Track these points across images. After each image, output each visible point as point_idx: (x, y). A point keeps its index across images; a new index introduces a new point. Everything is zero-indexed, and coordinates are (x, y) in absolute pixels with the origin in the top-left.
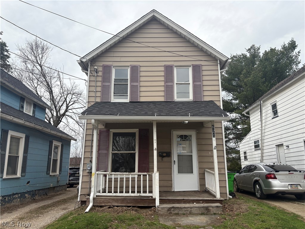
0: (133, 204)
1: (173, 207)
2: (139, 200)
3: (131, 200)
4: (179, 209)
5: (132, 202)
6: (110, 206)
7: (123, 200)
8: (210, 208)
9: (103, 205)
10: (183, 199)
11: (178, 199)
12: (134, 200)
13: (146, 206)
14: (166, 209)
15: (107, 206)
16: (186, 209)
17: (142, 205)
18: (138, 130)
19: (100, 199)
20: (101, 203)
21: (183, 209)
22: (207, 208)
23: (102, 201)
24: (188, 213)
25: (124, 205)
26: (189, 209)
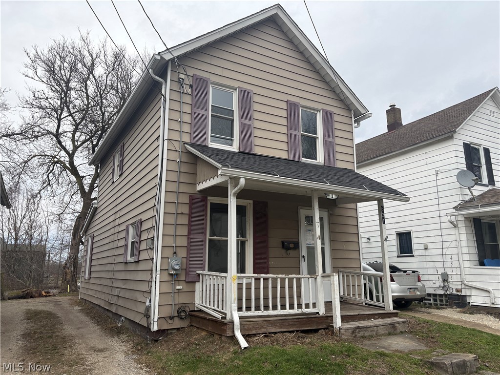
0: (298, 327)
1: (358, 328)
2: (304, 319)
3: (293, 320)
4: (365, 329)
5: (296, 323)
6: (266, 333)
7: (282, 321)
8: (396, 325)
9: (254, 332)
10: (357, 313)
11: (352, 314)
12: (297, 320)
13: (314, 328)
14: (350, 331)
15: (260, 334)
16: (372, 329)
17: (310, 328)
18: (251, 202)
19: (249, 323)
20: (250, 330)
21: (369, 329)
22: (393, 325)
23: (251, 327)
24: (375, 334)
25: (285, 330)
26: (376, 328)
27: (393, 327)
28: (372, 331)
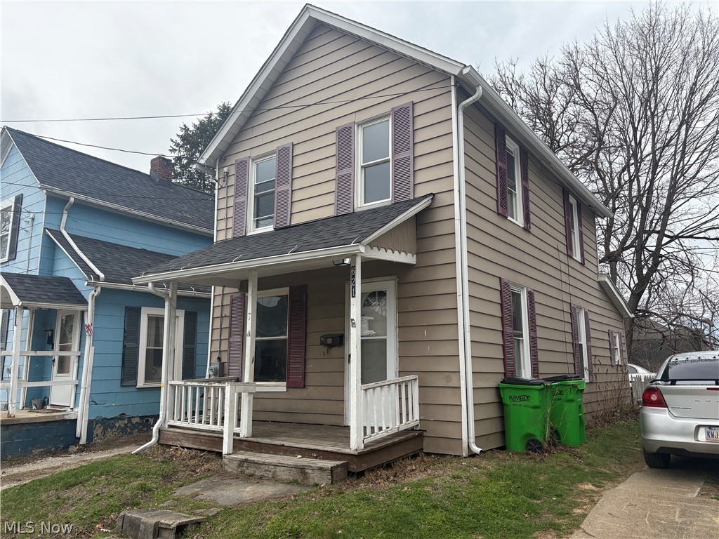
1: (246, 460)
2: (216, 439)
3: (205, 438)
4: (256, 465)
5: (208, 442)
8: (307, 471)
9: (171, 443)
10: (283, 444)
12: (209, 438)
14: (237, 463)
16: (266, 467)
20: (168, 440)
21: (262, 466)
22: (303, 471)
23: (169, 437)
24: (270, 476)
25: (196, 447)
26: (272, 467)
27: (301, 473)
28: (267, 470)
